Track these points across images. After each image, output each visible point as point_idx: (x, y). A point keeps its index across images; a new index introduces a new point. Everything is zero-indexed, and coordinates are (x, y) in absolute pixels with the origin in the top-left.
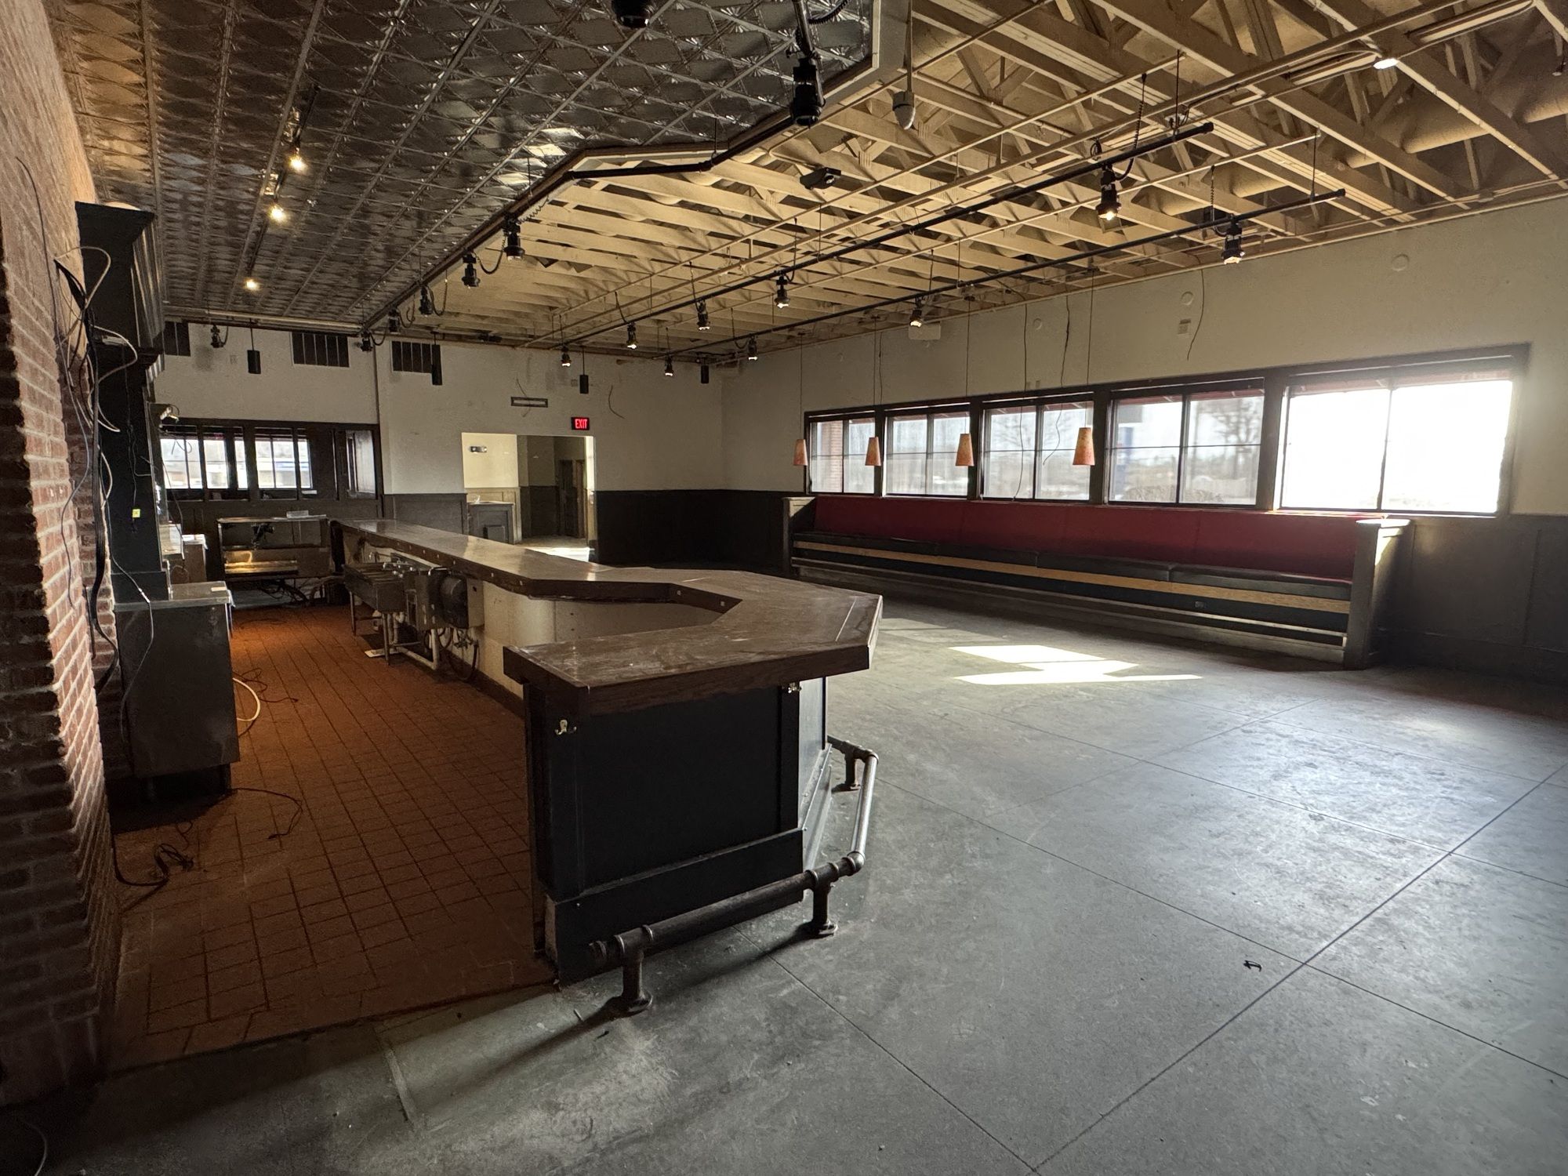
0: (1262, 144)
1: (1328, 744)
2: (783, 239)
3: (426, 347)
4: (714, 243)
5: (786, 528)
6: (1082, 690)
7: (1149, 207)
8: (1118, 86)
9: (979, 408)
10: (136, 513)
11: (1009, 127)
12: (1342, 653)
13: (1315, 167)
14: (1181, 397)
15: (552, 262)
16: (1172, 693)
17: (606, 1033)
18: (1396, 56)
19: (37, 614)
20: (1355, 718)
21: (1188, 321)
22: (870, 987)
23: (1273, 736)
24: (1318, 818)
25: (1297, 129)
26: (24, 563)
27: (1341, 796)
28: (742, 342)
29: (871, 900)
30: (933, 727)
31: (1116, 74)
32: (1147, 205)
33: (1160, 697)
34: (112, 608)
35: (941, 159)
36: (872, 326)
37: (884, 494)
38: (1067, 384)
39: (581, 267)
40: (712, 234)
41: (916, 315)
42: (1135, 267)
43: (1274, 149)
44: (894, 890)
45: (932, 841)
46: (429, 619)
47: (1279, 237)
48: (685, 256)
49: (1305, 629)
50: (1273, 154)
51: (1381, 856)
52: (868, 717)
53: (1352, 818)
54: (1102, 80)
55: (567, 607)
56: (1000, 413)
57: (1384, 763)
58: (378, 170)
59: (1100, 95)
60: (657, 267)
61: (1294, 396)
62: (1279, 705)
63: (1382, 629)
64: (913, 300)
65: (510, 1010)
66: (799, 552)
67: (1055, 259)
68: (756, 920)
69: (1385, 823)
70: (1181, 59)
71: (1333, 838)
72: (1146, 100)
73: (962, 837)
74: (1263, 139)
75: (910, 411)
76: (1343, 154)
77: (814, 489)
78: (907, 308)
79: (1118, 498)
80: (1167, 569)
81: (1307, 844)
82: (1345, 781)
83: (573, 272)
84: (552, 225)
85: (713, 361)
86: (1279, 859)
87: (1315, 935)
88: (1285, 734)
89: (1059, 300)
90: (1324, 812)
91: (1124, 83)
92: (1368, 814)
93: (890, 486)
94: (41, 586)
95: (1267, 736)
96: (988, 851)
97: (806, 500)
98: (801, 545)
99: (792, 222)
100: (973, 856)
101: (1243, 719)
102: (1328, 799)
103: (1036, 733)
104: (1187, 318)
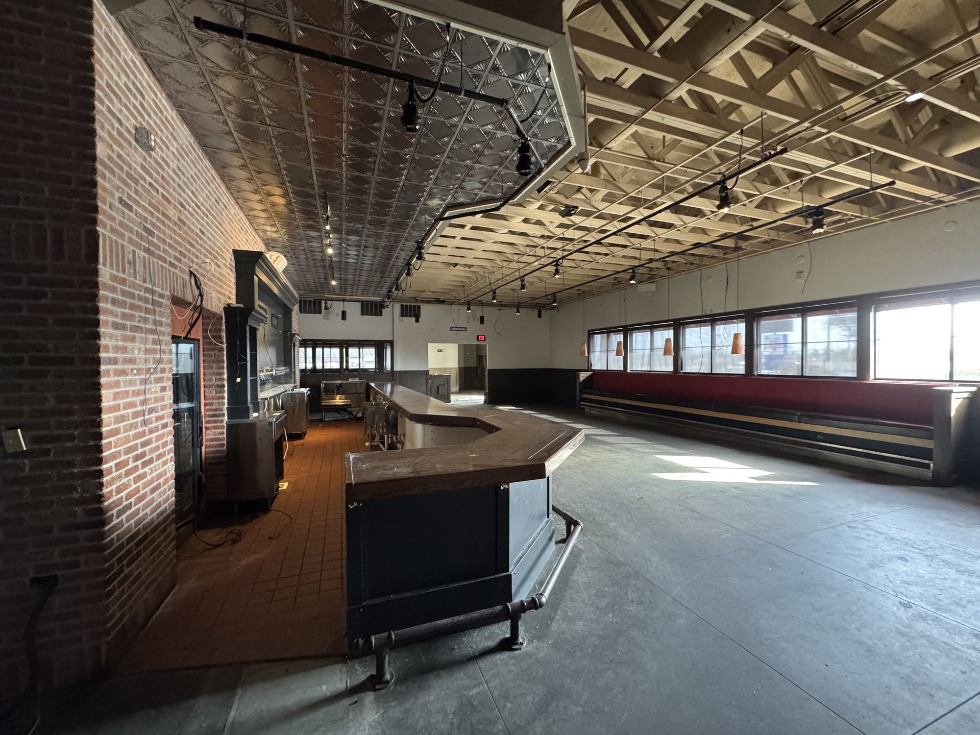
0: (834, 163)
1: (919, 543)
2: (559, 245)
3: (415, 306)
4: (528, 250)
5: (578, 387)
6: (735, 488)
7: (767, 209)
8: (726, 139)
9: (678, 325)
10: (238, 380)
11: (666, 172)
12: (930, 475)
13: (871, 173)
14: (800, 314)
15: (456, 264)
16: (798, 494)
17: (356, 702)
18: (922, 91)
19: (97, 430)
20: (941, 524)
21: (802, 272)
22: (530, 699)
23: (872, 533)
24: (907, 606)
25: (858, 150)
26: (93, 406)
27: (929, 589)
28: (549, 297)
29: (554, 626)
30: (631, 506)
31: (724, 132)
32: (766, 209)
33: (788, 496)
34: (225, 422)
35: (631, 195)
36: (618, 286)
37: (628, 370)
38: (728, 310)
39: (470, 266)
40: (527, 246)
41: (632, 278)
42: (766, 245)
43: (841, 165)
44: (571, 621)
45: (608, 586)
46: (383, 430)
47: (858, 219)
48: (516, 257)
49: (899, 457)
50: (841, 168)
51: (965, 649)
52: (594, 496)
53: (938, 609)
54: (716, 137)
55: (430, 428)
56: (691, 327)
57: (968, 563)
58: (364, 228)
59: (717, 146)
60: (505, 264)
61: (879, 311)
62: (878, 510)
63: (962, 460)
64: (631, 271)
65: (315, 672)
66: (585, 400)
67: (705, 242)
68: (479, 630)
69: (970, 618)
70: (764, 117)
71: (920, 626)
72: (744, 145)
73: (628, 585)
74: (834, 160)
75: (641, 327)
76: (896, 164)
77: (593, 368)
78: (627, 276)
79: (764, 372)
80: (796, 415)
81: (896, 628)
82: (932, 576)
83: (467, 269)
84: (453, 247)
85: (544, 307)
86: (870, 638)
87: (900, 721)
88: (882, 532)
89: (721, 267)
90: (913, 601)
91: (730, 137)
92: (953, 608)
93: (632, 366)
94: (100, 417)
95: (867, 532)
96: (643, 599)
97: (588, 374)
98: (585, 396)
99: (561, 236)
100: (632, 602)
101: (849, 518)
102: (917, 590)
103: (696, 515)
104: (801, 270)
